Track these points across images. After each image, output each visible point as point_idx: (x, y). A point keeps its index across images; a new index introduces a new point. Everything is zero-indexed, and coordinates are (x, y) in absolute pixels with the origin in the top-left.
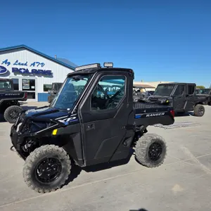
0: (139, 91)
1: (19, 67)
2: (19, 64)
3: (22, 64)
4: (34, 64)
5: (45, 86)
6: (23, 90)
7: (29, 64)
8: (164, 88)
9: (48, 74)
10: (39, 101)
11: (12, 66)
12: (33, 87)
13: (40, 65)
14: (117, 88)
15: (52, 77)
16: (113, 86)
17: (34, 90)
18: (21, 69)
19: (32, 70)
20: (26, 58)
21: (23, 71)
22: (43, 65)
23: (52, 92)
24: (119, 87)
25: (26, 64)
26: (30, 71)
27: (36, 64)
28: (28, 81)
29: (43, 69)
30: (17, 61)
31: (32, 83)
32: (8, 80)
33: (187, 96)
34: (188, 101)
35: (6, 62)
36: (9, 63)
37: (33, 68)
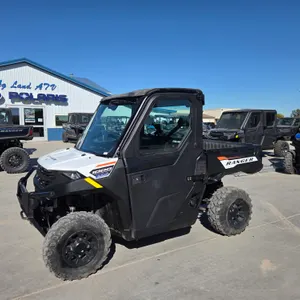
1: (19, 91)
2: (19, 86)
3: (24, 87)
4: (40, 87)
5: (57, 118)
6: (26, 124)
7: (33, 86)
8: (232, 118)
9: (62, 100)
10: (49, 140)
11: (8, 89)
12: (40, 120)
13: (50, 88)
14: (162, 119)
15: (67, 104)
17: (42, 123)
18: (22, 94)
19: (39, 95)
20: (29, 78)
21: (24, 96)
22: (53, 87)
23: (68, 126)
24: (164, 117)
25: (29, 87)
26: (35, 97)
27: (44, 87)
28: (33, 112)
29: (55, 93)
30: (16, 83)
31: (39, 114)
32: (3, 110)
33: (265, 128)
34: (266, 135)
36: (4, 86)
37: (39, 92)
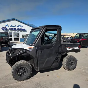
0: (63, 37)
1: (12, 28)
2: (12, 26)
5: (23, 35)
6: (14, 37)
9: (24, 30)
15: (26, 32)
16: (52, 35)
17: (18, 37)
18: (13, 28)
20: (15, 24)
21: (14, 29)
22: (22, 26)
23: (26, 38)
25: (15, 26)
27: (19, 26)
28: (16, 33)
29: (23, 28)
30: (11, 25)
35: (7, 25)
36: (8, 26)
37: (18, 28)
